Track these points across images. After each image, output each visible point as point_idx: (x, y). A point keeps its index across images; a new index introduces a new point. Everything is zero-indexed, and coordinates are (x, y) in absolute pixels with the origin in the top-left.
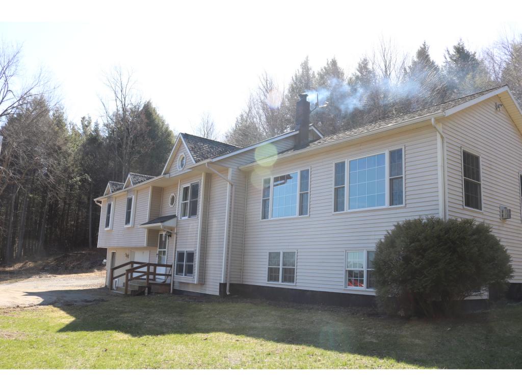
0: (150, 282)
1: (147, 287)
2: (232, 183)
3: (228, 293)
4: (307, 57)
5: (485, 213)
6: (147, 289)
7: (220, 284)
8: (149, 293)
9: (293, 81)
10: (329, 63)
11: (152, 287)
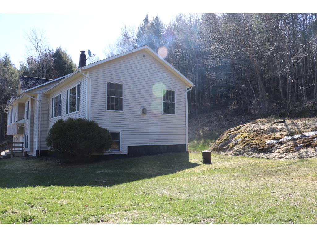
0: (13, 151)
1: (12, 154)
2: (39, 101)
3: (39, 155)
4: (147, 15)
5: (125, 112)
6: (12, 155)
7: (36, 151)
8: (13, 156)
9: (139, 30)
10: (154, 19)
11: (15, 154)
